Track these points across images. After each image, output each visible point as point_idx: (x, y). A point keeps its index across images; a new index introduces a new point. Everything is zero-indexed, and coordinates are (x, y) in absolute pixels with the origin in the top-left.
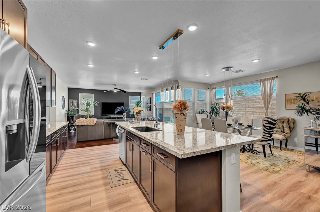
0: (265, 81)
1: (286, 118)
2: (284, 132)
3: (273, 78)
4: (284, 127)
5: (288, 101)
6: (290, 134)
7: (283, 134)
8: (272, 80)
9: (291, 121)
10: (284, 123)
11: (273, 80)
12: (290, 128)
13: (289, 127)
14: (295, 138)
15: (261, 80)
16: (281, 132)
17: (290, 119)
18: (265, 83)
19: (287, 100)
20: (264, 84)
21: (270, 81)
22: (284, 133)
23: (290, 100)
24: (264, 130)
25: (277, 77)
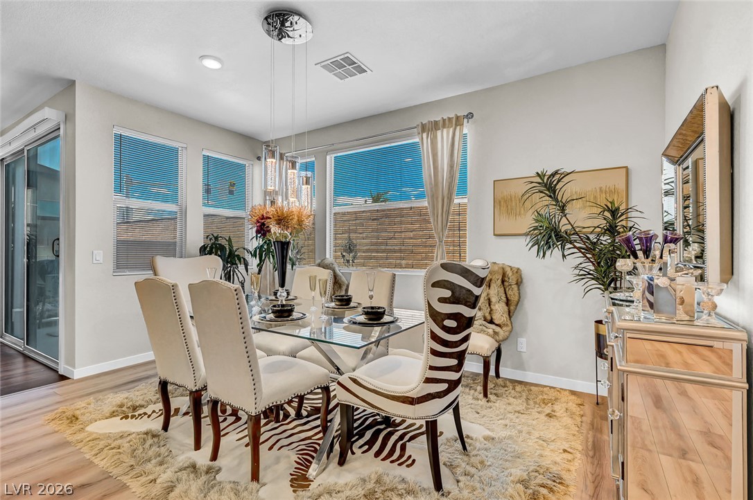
0: (436, 130)
1: (496, 268)
2: (491, 322)
3: (458, 121)
4: (493, 300)
5: (500, 205)
6: (510, 327)
7: (491, 331)
8: (456, 125)
9: (512, 279)
10: (492, 287)
11: (458, 128)
12: (508, 303)
13: (505, 299)
14: (520, 340)
15: (424, 128)
16: (484, 322)
17: (509, 273)
18: (436, 137)
19: (500, 202)
20: (432, 143)
21: (451, 130)
22: (493, 326)
23: (505, 201)
24: (434, 337)
25: (470, 116)
